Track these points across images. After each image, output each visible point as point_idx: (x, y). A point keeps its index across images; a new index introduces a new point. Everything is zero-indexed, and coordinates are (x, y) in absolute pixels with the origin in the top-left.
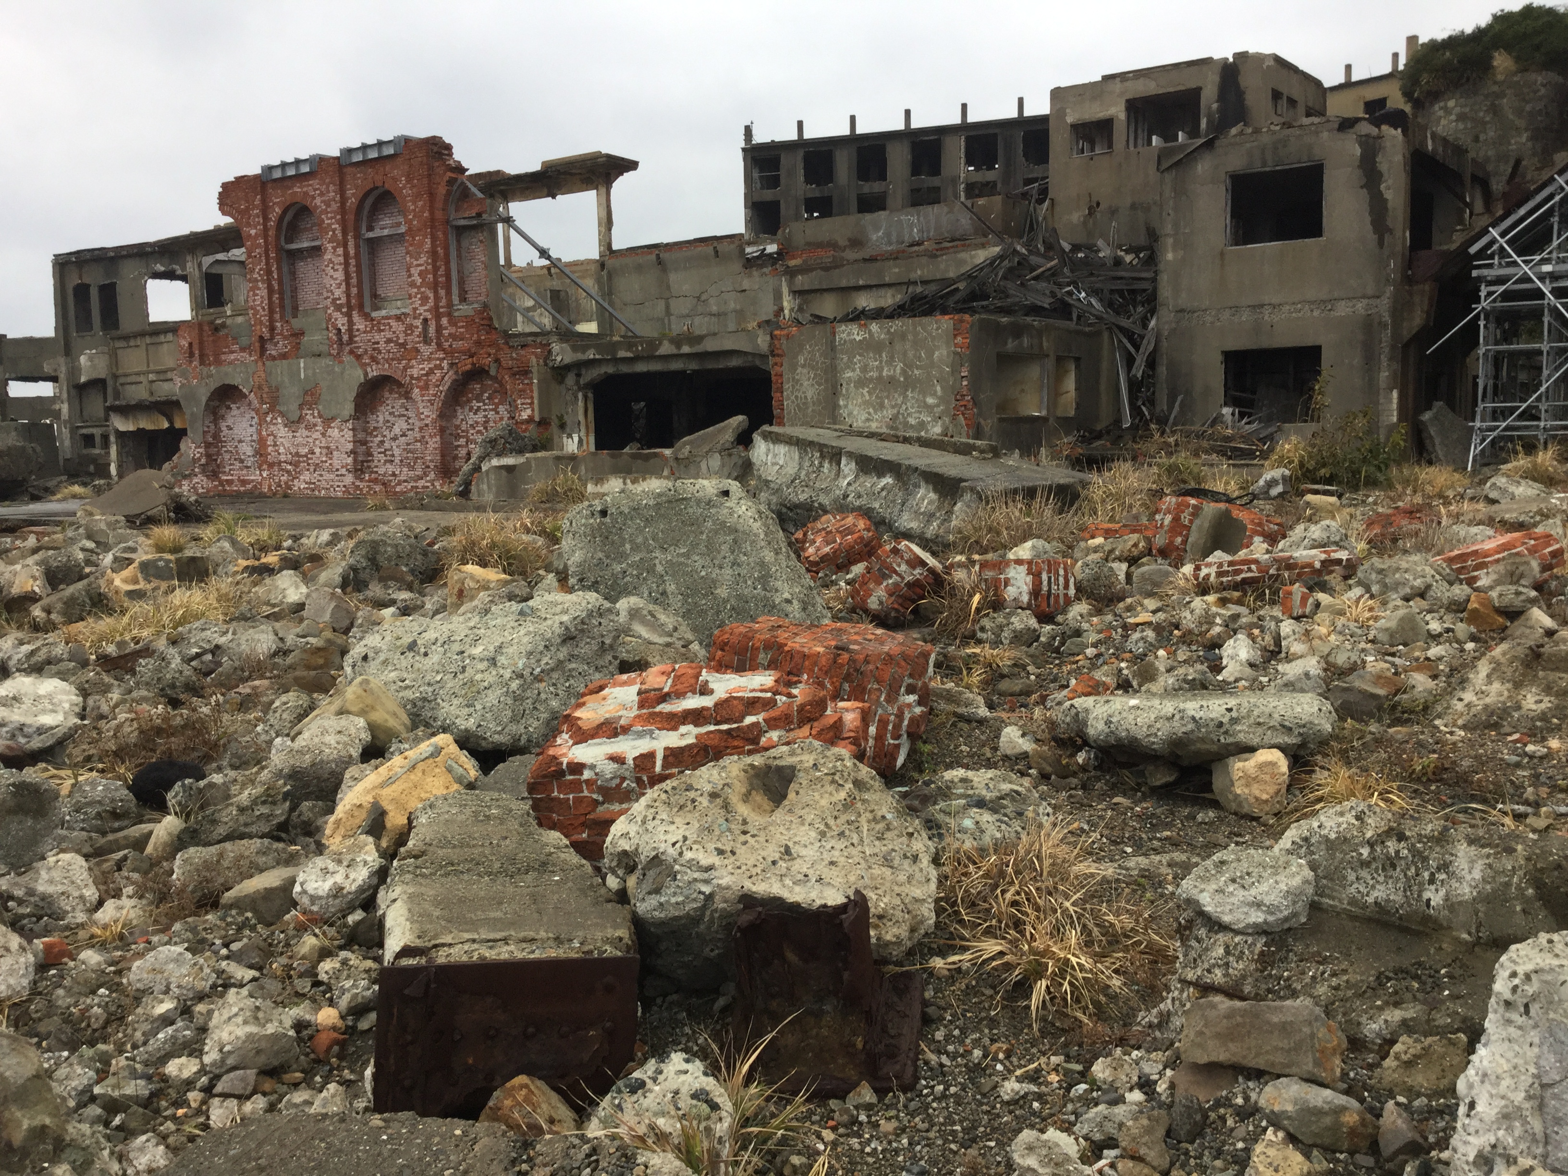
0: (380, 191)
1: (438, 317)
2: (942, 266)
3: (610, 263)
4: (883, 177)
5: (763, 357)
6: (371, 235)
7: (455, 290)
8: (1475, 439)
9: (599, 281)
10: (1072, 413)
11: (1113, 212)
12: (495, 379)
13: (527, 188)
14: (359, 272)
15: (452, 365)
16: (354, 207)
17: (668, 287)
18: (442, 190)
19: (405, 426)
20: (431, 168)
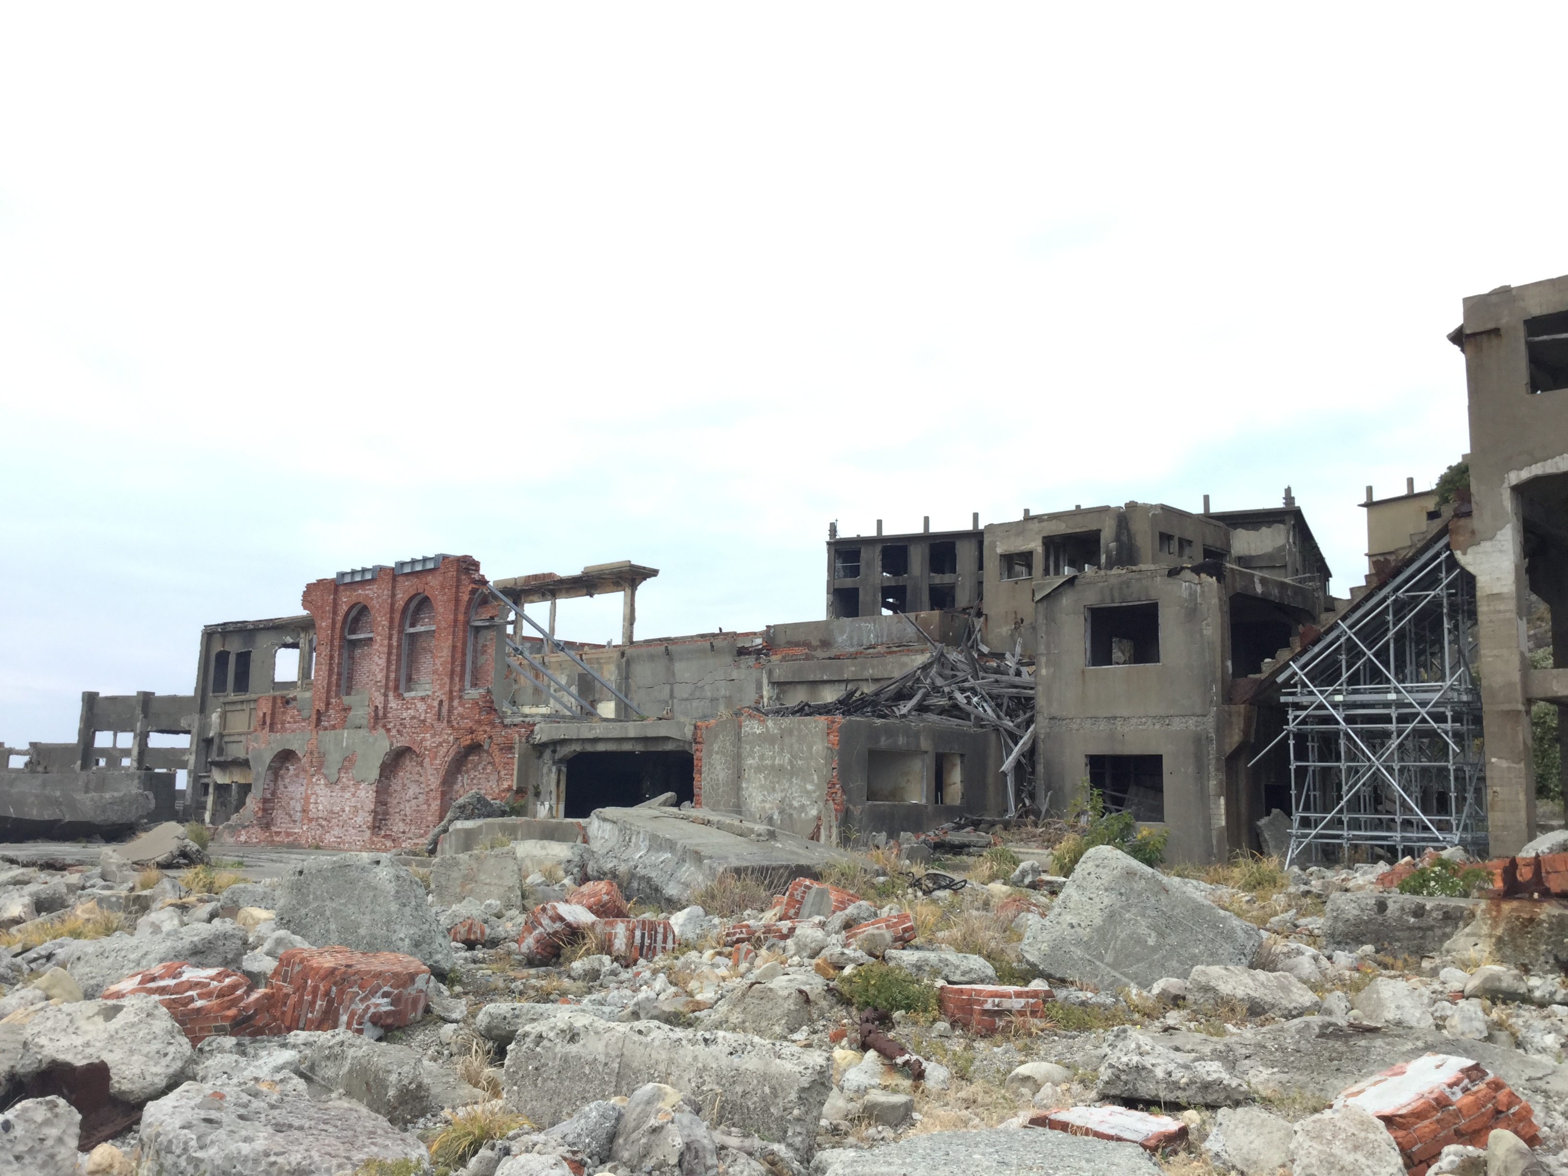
0: (422, 596)
1: (451, 699)
2: (889, 667)
3: (629, 651)
4: (953, 569)
5: (689, 744)
6: (412, 630)
7: (468, 677)
8: (1293, 843)
9: (619, 667)
10: (958, 802)
12: (487, 752)
13: (571, 588)
14: (399, 660)
15: (456, 740)
16: (401, 608)
17: (673, 675)
18: (465, 597)
19: (418, 790)
20: (459, 581)
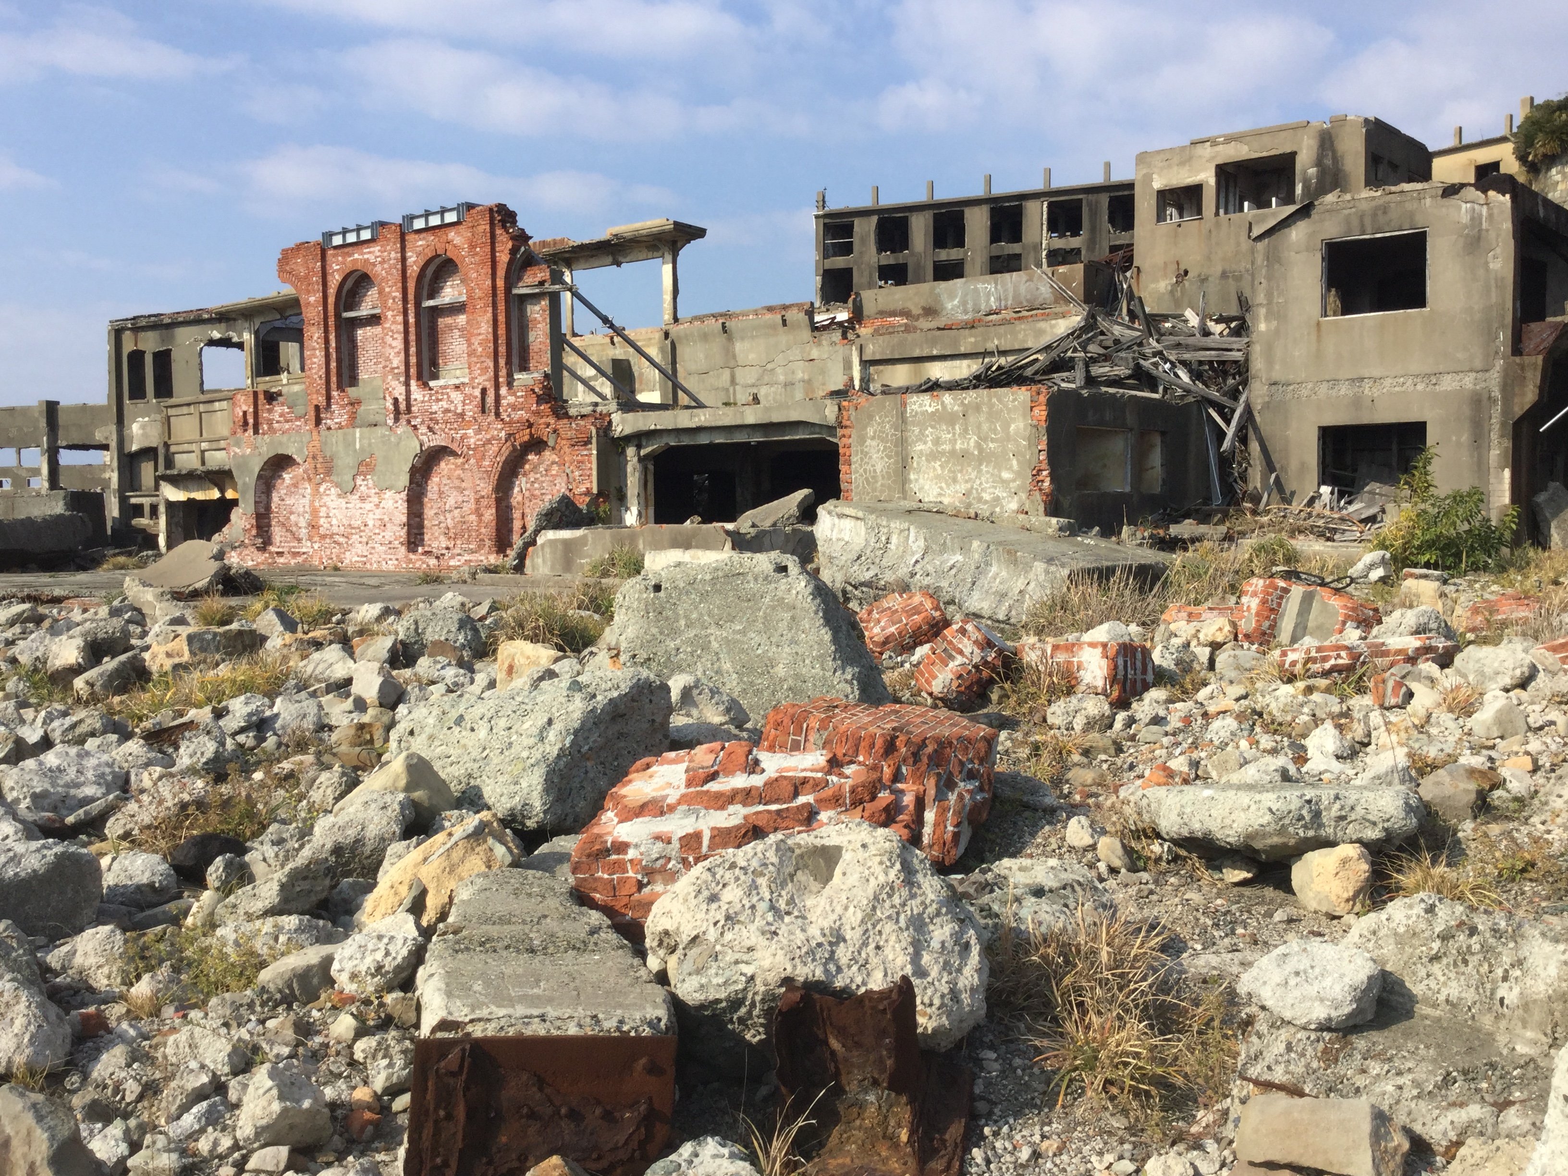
0: (442, 259)
1: (497, 387)
2: (1021, 336)
3: (674, 330)
4: (960, 243)
5: (831, 429)
6: (431, 303)
7: (515, 360)
9: (662, 350)
10: (1158, 490)
11: (1204, 280)
12: (552, 449)
13: (592, 257)
14: (418, 340)
15: (509, 436)
16: (415, 275)
17: (734, 357)
18: (503, 258)
19: (460, 498)
20: (493, 236)
